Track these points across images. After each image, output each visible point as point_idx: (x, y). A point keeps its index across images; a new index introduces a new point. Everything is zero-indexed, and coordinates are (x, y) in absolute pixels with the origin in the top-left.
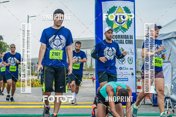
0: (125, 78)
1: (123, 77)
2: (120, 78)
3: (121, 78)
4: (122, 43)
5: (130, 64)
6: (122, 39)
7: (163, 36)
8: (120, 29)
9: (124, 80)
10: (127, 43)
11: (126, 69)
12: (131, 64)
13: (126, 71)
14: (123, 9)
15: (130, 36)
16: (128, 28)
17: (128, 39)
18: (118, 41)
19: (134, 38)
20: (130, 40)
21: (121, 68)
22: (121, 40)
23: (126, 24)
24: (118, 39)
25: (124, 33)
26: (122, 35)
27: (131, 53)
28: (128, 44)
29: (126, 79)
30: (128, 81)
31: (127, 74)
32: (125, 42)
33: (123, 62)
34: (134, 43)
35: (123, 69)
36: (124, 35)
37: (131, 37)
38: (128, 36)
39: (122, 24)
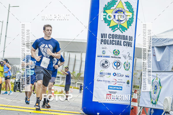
0: (118, 87)
1: (116, 85)
2: (112, 86)
3: (114, 86)
4: (119, 45)
5: (126, 70)
6: (120, 40)
7: (169, 41)
8: (119, 27)
9: (117, 88)
10: (125, 45)
11: (120, 76)
12: (128, 70)
13: (120, 78)
14: (124, 4)
15: (129, 36)
16: (128, 28)
17: (126, 41)
18: (114, 41)
19: (133, 39)
20: (129, 41)
21: (115, 74)
22: (118, 41)
23: (126, 22)
24: (114, 39)
25: (123, 33)
26: (120, 35)
27: (128, 58)
28: (127, 46)
29: (120, 88)
30: (122, 90)
31: (121, 82)
32: (122, 44)
33: (118, 67)
34: (133, 45)
35: (118, 75)
36: (122, 35)
37: (131, 38)
38: (127, 36)
39: (122, 22)
